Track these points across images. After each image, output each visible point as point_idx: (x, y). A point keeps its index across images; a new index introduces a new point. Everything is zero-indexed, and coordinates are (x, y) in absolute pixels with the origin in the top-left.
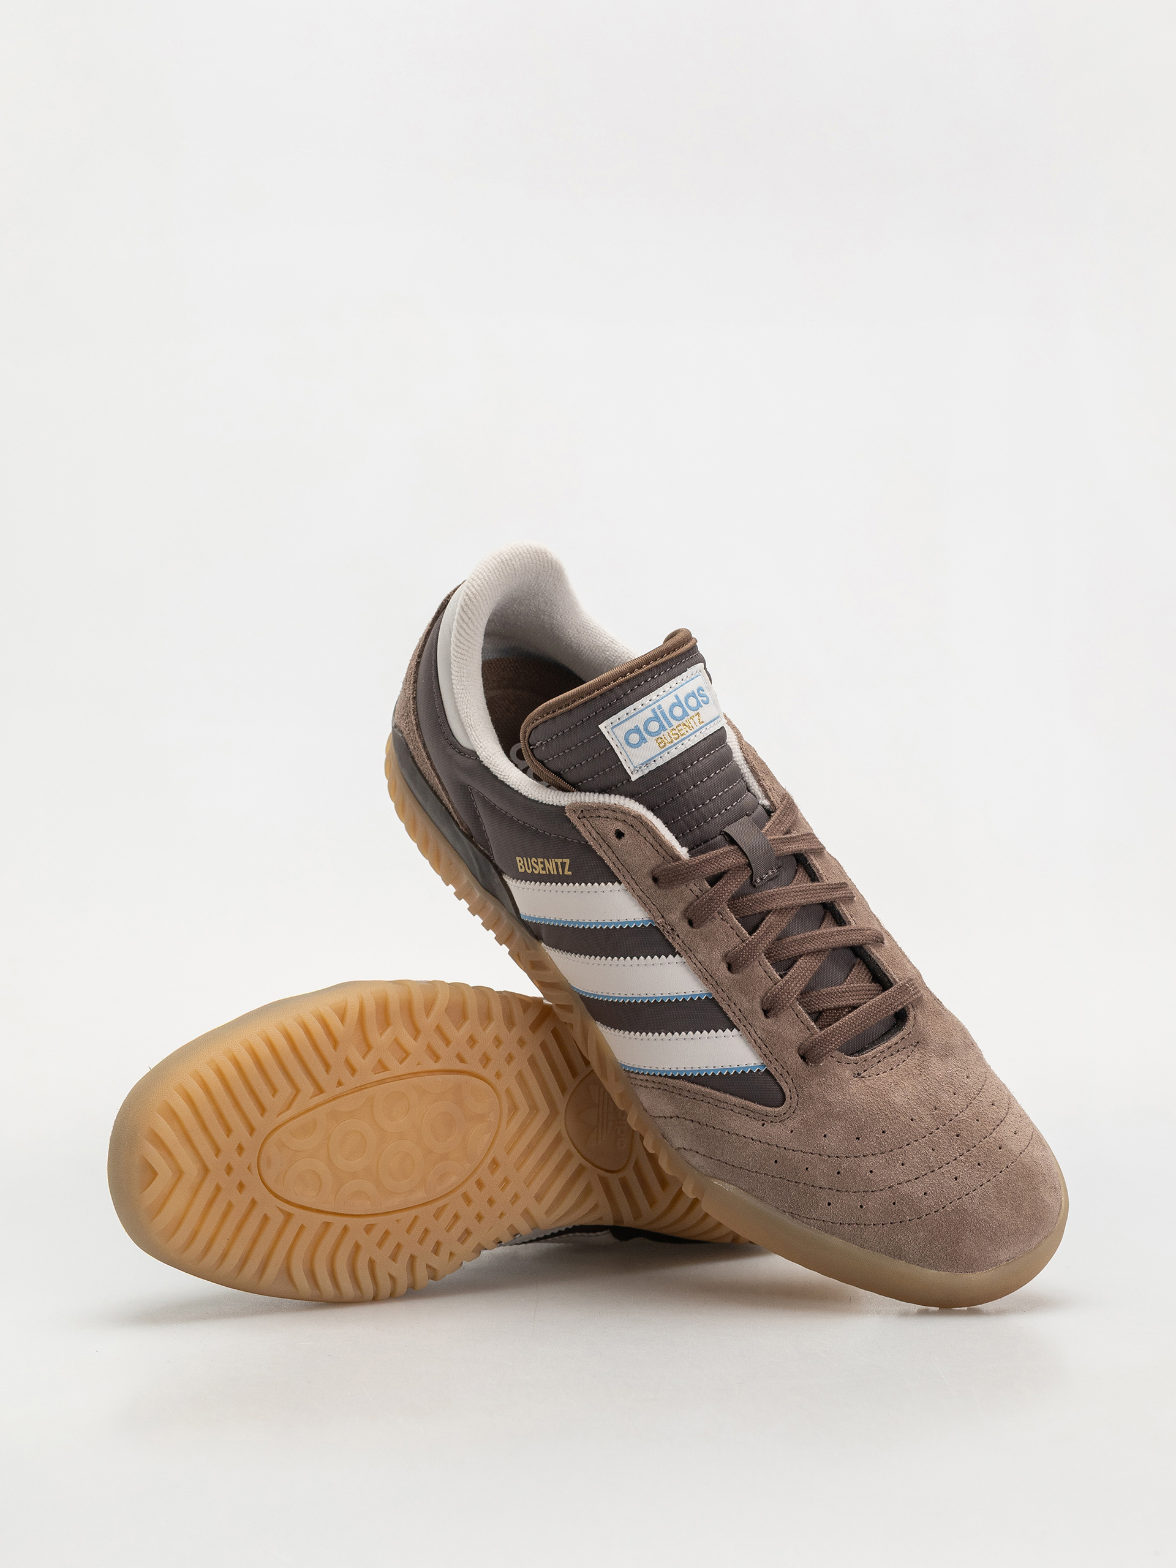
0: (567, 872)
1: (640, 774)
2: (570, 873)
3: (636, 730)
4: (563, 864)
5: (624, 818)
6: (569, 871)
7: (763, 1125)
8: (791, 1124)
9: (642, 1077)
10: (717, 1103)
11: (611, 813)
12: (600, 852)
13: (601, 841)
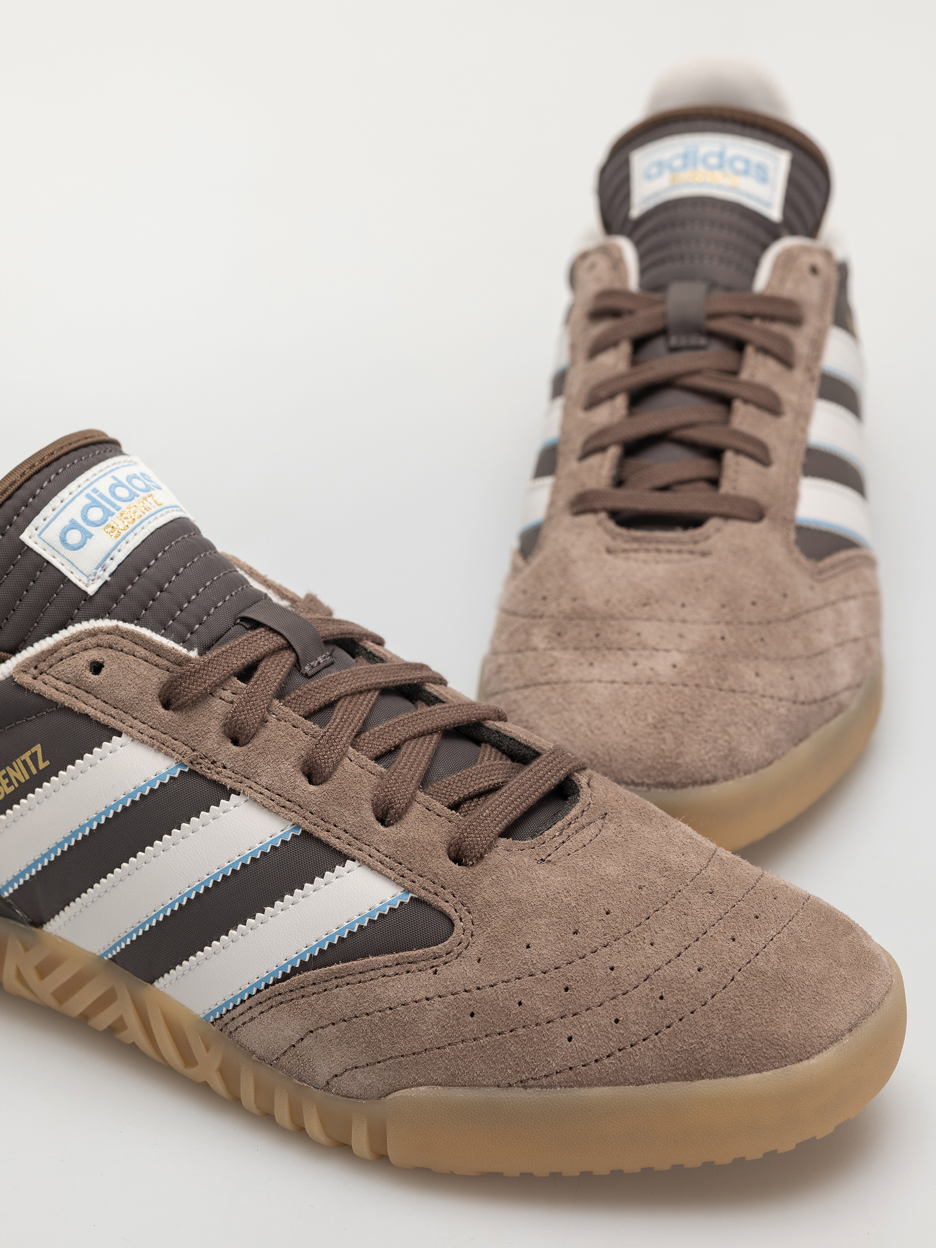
0: (42, 765)
1: (99, 583)
2: (47, 763)
3: (74, 525)
4: (34, 757)
5: (94, 640)
6: (44, 761)
7: (435, 972)
8: (473, 952)
9: (239, 1010)
10: (360, 977)
11: (76, 644)
12: (79, 706)
13: (75, 690)
